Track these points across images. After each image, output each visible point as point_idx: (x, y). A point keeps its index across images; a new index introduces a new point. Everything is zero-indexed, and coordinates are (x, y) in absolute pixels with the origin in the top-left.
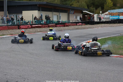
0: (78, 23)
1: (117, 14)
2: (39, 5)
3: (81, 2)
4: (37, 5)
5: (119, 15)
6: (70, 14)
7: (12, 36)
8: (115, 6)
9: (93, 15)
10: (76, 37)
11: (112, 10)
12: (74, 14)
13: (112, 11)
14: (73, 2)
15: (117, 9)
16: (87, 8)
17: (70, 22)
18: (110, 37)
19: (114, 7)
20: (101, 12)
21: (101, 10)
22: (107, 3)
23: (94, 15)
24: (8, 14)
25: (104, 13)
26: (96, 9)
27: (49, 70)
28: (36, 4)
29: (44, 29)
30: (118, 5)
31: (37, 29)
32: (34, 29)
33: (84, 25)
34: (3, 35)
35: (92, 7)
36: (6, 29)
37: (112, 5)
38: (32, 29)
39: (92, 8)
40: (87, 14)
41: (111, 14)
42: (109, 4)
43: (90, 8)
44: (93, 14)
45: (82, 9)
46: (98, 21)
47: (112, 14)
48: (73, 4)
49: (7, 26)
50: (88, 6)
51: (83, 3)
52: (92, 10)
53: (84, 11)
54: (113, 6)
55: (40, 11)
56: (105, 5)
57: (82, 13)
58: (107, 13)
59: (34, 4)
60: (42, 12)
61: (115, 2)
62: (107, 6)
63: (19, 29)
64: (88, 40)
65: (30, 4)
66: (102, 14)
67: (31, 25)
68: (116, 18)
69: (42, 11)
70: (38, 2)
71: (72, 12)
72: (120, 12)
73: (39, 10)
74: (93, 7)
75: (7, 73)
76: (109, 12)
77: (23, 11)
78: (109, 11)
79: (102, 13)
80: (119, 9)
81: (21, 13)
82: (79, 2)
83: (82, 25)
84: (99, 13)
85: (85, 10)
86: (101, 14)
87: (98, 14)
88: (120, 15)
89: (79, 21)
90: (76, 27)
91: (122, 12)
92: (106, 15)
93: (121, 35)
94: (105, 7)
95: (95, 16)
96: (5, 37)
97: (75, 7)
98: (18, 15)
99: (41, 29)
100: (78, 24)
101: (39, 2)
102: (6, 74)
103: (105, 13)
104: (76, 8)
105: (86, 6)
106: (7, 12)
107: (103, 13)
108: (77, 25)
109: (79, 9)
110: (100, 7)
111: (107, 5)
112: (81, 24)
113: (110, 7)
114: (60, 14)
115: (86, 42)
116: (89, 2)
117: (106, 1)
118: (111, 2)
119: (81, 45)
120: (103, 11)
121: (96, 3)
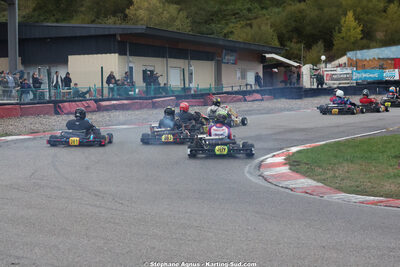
0: (250, 93)
1: (376, 64)
2: (121, 35)
3: (260, 28)
4: (114, 35)
5: (382, 67)
6: (223, 65)
7: (35, 139)
8: (368, 39)
9: (296, 67)
11: (358, 52)
12: (235, 64)
13: (360, 55)
14: (231, 25)
15: (375, 47)
16: (276, 43)
17: (225, 90)
19: (365, 41)
20: (323, 58)
21: (325, 51)
22: (343, 29)
24: (20, 67)
25: (334, 60)
26: (309, 47)
27: (154, 248)
28: (112, 33)
29: (137, 112)
30: (380, 35)
31: (117, 113)
32: (105, 113)
33: (268, 100)
34: (7, 135)
35: (295, 40)
36: (16, 116)
37: (360, 36)
38: (101, 114)
39: (293, 45)
40: (279, 64)
41: (352, 64)
42: (349, 30)
43: (288, 43)
44: (296, 64)
45: (261, 48)
46: (315, 87)
47: (360, 64)
48: (232, 32)
49: (17, 104)
50: (281, 39)
51: (263, 28)
52: (296, 52)
53: (268, 56)
54: (362, 39)
55: (125, 54)
56: (336, 34)
57: (263, 60)
58: (343, 60)
59: (107, 33)
60: (131, 58)
61: (369, 25)
62: (343, 38)
63: (57, 113)
64: (281, 149)
65: (93, 33)
66: (328, 66)
67: (96, 101)
68: (371, 75)
69: (131, 55)
70: (118, 26)
71: (231, 58)
72: (385, 56)
73: (122, 53)
74: (297, 43)
75: (18, 258)
76: (349, 59)
77: (70, 57)
78: (350, 54)
79: (326, 62)
80: (383, 49)
81: (65, 62)
82: (251, 25)
83: (262, 100)
84: (316, 62)
85: (271, 53)
86: (323, 65)
87: (315, 64)
88: (386, 68)
89: (253, 88)
90: (244, 106)
91: (392, 56)
92: (340, 66)
93: (388, 131)
94: (336, 42)
95: (306, 69)
96: (12, 141)
97: (241, 40)
98: (53, 70)
99: (130, 112)
100: (248, 98)
101: (123, 26)
102: (16, 261)
103: (336, 62)
104: (242, 46)
105: (275, 37)
106: (19, 60)
107: (330, 59)
108: (245, 100)
109: (252, 47)
110: (320, 42)
111: (343, 34)
112: (258, 96)
113: (352, 39)
114: (190, 65)
115: (274, 156)
116: (286, 26)
117: (339, 23)
118: (354, 24)
119: (260, 166)
120: (331, 53)
121: (308, 28)
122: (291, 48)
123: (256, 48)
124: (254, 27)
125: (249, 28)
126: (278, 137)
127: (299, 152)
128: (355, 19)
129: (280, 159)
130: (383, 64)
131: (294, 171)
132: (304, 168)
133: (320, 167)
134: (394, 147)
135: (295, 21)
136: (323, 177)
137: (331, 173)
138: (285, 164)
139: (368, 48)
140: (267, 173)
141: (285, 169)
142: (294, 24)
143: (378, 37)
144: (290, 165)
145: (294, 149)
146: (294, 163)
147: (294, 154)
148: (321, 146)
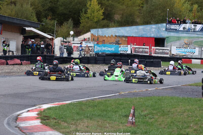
1: (113, 40)
5: (118, 43)
8: (108, 20)
9: (50, 39)
10: (3, 95)
11: (99, 30)
13: (101, 32)
15: (113, 27)
16: (35, 19)
18: (93, 100)
19: (105, 21)
20: (72, 33)
21: (74, 27)
22: (89, 11)
23: (52, 39)
25: (80, 35)
26: (60, 23)
30: (117, 17)
33: (26, 64)
35: (50, 17)
37: (102, 17)
39: (48, 21)
40: (37, 36)
41: (97, 40)
42: (93, 12)
43: (44, 20)
44: (50, 37)
45: (22, 23)
47: (101, 39)
50: (39, 16)
51: (25, 6)
52: (50, 27)
53: (27, 29)
54: (103, 19)
56: (82, 14)
57: (23, 32)
58: (87, 35)
61: (109, 9)
62: (88, 18)
64: (34, 106)
66: (76, 39)
68: (109, 49)
72: (121, 35)
76: (92, 35)
78: (93, 31)
79: (74, 36)
80: (120, 28)
82: (15, 4)
83: (21, 64)
85: (30, 27)
86: (72, 38)
87: (65, 37)
88: (120, 44)
89: (15, 54)
90: (6, 68)
91: (126, 35)
92: (85, 40)
93: (120, 95)
94: (83, 21)
95: (57, 42)
97: (6, 15)
100: (9, 62)
103: (82, 37)
105: (34, 14)
107: (77, 34)
108: (7, 64)
109: (15, 21)
110: (70, 20)
111: (88, 15)
112: (18, 61)
113: (96, 20)
115: (29, 111)
116: (43, 6)
117: (86, 6)
118: (97, 7)
119: (17, 119)
120: (78, 29)
121: (61, 8)
122: (46, 24)
123: (18, 22)
124: (17, 5)
125: (13, 5)
126: (33, 95)
127: (49, 109)
128: (99, 4)
129: (34, 114)
130: (118, 40)
131: (44, 124)
132: (53, 122)
133: (65, 122)
134: (124, 108)
135: (51, 2)
136: (67, 130)
137: (73, 128)
138: (38, 118)
139: (108, 26)
140: (22, 125)
141: (37, 123)
142: (49, 5)
143: (116, 19)
144: (42, 119)
145: (45, 106)
146: (44, 117)
147: (45, 110)
148: (67, 104)
